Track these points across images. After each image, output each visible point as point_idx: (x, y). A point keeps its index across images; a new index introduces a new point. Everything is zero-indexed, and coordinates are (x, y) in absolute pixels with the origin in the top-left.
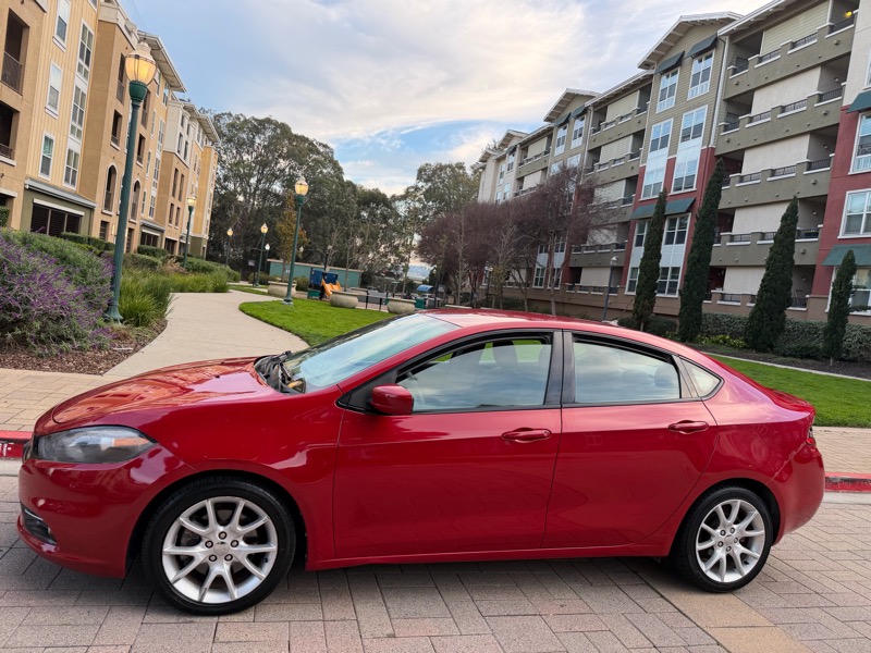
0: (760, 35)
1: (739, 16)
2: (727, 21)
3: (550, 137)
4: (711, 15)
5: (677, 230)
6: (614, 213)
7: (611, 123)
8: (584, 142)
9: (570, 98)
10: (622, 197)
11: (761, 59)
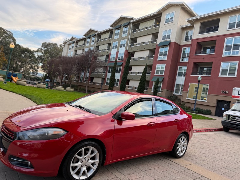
0: (139, 24)
1: (135, 19)
2: (132, 19)
3: (85, 41)
4: (128, 17)
5: (118, 70)
6: (103, 64)
7: (102, 40)
8: (95, 43)
9: (91, 31)
10: (105, 60)
11: (139, 30)
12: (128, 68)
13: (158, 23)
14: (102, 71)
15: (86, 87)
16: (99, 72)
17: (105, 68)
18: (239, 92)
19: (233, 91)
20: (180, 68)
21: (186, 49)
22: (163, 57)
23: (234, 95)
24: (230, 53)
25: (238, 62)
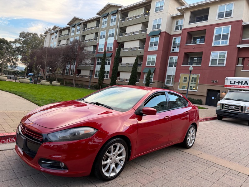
0: (128, 12)
1: (123, 6)
2: (120, 7)
3: (69, 30)
4: (116, 4)
5: (108, 61)
6: (91, 55)
7: (88, 29)
8: (80, 33)
9: (75, 19)
10: (92, 51)
11: (128, 19)
12: (118, 60)
13: (148, 12)
14: (90, 63)
15: (74, 81)
16: (87, 64)
17: (93, 59)
18: (231, 81)
19: (226, 81)
20: (171, 58)
21: (176, 39)
22: (154, 47)
23: (226, 85)
24: (219, 43)
25: (227, 51)
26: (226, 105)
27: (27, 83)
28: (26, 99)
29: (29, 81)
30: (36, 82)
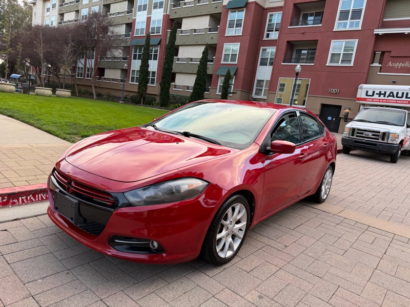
5: (153, 53)
12: (172, 50)
14: (121, 56)
15: (93, 88)
16: (115, 58)
17: (127, 49)
18: (367, 92)
19: (359, 90)
20: (263, 50)
21: (273, 15)
22: (236, 30)
23: (359, 97)
24: (345, 25)
25: (357, 40)
26: (359, 130)
27: (11, 92)
28: (23, 122)
29: (13, 88)
30: (26, 91)
